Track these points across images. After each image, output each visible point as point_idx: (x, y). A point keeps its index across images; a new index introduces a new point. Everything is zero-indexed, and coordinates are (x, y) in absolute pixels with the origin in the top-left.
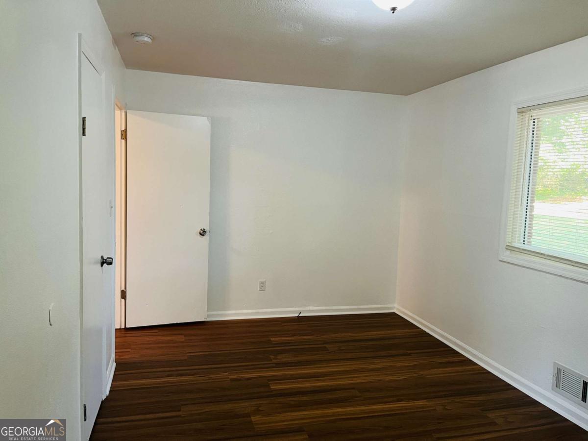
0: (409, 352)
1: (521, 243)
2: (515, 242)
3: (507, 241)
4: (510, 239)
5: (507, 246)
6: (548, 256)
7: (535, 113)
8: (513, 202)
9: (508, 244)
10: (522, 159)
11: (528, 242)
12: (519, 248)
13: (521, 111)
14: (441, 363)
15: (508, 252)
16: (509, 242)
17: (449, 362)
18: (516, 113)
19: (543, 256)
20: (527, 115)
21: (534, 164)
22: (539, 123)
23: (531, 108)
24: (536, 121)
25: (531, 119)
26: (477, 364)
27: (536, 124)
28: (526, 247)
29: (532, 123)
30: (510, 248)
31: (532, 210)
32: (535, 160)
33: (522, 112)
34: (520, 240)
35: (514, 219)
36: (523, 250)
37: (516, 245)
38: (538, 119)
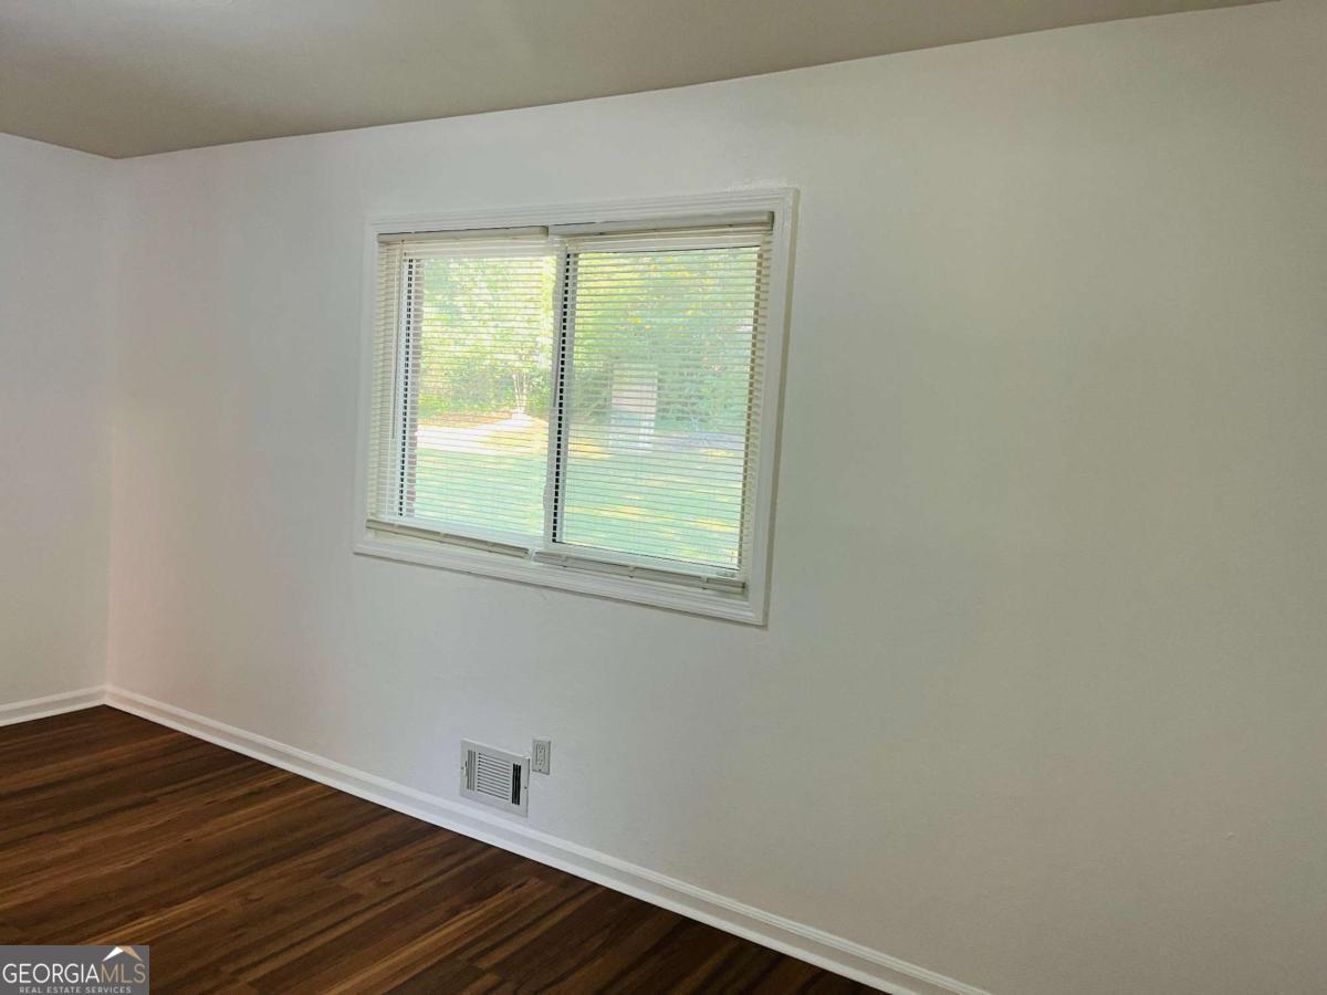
0: (150, 795)
1: (395, 514)
2: (383, 513)
3: (369, 511)
4: (374, 506)
5: (369, 521)
6: (446, 535)
7: (412, 249)
8: (378, 429)
9: (371, 518)
10: (390, 359)
11: (408, 510)
12: (392, 525)
13: (386, 240)
14: (231, 801)
15: (371, 535)
16: (372, 514)
17: (251, 794)
18: (377, 244)
19: (437, 538)
20: (397, 250)
21: (414, 353)
22: (420, 270)
23: (403, 236)
24: (414, 264)
25: (405, 260)
26: (314, 782)
27: (413, 270)
28: (405, 521)
29: (406, 270)
30: (375, 525)
31: (414, 445)
32: (415, 362)
33: (388, 244)
34: (392, 508)
35: (380, 465)
36: (400, 527)
37: (386, 518)
38: (418, 261)
